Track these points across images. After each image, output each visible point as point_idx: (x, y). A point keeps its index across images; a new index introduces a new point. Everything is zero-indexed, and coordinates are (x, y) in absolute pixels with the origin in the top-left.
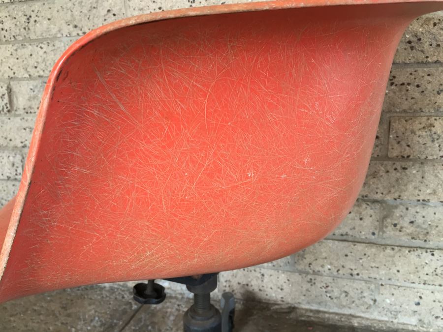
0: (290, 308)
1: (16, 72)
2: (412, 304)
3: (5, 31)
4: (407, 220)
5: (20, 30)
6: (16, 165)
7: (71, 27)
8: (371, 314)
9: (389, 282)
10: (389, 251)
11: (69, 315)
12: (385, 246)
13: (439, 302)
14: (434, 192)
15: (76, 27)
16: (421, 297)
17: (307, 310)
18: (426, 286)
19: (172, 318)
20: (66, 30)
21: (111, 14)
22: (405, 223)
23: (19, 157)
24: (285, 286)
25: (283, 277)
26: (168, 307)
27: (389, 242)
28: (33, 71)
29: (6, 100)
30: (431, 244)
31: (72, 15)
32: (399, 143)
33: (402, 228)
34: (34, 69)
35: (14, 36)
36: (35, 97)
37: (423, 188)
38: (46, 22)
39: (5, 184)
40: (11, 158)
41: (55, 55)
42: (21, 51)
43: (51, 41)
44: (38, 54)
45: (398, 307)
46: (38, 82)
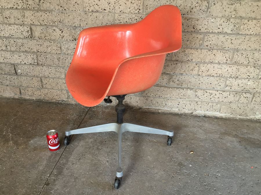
0: (140, 108)
1: (34, 22)
2: (177, 105)
3: (29, 5)
4: (177, 79)
5: (36, 5)
6: (34, 59)
7: (59, 7)
8: (165, 108)
9: (170, 98)
10: (171, 89)
11: (64, 113)
12: (170, 87)
13: (185, 104)
14: (185, 71)
15: (61, 7)
16: (179, 103)
17: (145, 108)
18: (181, 99)
19: (101, 113)
20: (57, 8)
21: (76, 4)
22: (176, 80)
23: (35, 56)
24: (138, 101)
25: (138, 98)
26: (98, 110)
27: (171, 86)
28: (42, 22)
29: (30, 33)
30: (183, 87)
31: (60, 2)
32: (175, 56)
33: (175, 82)
34: (42, 21)
35: (33, 8)
36: (43, 33)
37: (182, 70)
38: (48, 4)
39: (28, 66)
40: (32, 56)
41: (52, 17)
42: (36, 14)
43: (50, 11)
44: (45, 16)
45: (173, 106)
46: (45, 27)
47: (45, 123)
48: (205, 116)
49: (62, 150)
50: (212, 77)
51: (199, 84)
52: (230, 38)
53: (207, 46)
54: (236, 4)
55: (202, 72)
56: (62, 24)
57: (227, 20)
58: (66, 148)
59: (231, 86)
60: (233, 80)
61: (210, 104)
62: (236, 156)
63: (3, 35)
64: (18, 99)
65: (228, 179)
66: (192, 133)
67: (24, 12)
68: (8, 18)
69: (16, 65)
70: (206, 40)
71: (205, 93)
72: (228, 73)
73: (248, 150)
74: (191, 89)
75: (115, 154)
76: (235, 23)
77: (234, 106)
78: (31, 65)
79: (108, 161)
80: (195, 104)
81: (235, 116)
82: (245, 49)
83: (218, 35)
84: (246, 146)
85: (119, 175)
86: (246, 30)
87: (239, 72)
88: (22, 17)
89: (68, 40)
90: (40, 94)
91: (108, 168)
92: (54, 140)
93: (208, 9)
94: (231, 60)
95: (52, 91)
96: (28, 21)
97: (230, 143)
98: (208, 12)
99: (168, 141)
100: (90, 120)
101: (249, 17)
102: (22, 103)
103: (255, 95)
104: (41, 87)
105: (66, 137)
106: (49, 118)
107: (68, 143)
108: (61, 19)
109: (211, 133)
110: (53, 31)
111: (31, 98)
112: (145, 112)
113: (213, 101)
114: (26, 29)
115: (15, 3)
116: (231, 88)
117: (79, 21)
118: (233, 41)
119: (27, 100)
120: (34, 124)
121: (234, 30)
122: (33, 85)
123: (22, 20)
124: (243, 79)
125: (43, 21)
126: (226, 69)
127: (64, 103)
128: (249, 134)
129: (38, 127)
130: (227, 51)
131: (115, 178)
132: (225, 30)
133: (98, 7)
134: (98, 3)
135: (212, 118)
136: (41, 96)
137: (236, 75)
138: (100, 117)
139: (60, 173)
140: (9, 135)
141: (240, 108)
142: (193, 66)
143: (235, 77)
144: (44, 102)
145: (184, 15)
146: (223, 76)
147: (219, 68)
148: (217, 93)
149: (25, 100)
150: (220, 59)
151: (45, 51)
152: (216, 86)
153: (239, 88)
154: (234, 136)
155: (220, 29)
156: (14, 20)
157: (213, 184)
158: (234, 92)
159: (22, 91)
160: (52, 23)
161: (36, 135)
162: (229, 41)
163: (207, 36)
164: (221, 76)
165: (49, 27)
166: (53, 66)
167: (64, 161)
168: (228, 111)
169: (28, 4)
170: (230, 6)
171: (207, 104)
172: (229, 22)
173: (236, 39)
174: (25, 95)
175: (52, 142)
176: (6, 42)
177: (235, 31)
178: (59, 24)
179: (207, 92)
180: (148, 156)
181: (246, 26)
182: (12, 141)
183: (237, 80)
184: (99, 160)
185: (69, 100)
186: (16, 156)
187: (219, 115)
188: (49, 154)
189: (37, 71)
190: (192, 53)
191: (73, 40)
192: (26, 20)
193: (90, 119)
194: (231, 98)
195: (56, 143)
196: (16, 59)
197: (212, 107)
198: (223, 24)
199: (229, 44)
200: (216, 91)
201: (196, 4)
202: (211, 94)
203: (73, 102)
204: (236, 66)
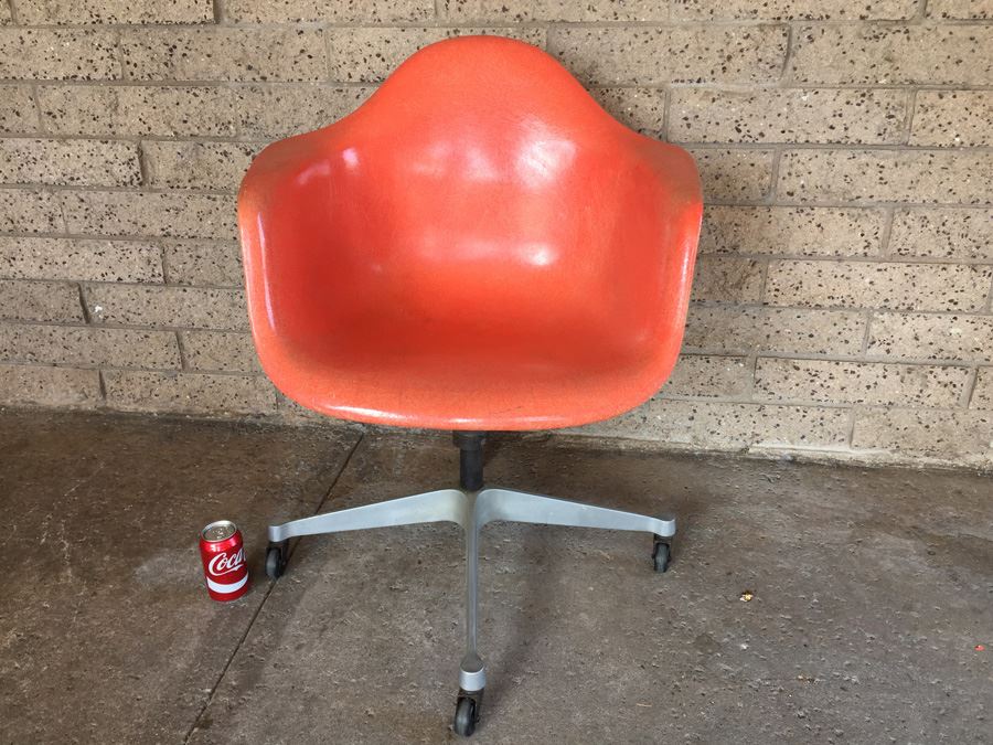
0: (546, 435)
1: (153, 127)
2: (686, 418)
3: (132, 66)
5: (158, 66)
6: (153, 262)
7: (243, 68)
8: (641, 434)
9: (661, 396)
11: (263, 462)
13: (715, 415)
14: (711, 291)
15: (250, 68)
16: (695, 411)
17: (566, 436)
18: (701, 397)
19: (400, 456)
20: (235, 71)
21: (305, 56)
23: (156, 250)
26: (392, 445)
28: (179, 127)
29: (136, 168)
30: (706, 350)
31: (244, 51)
34: (182, 124)
35: (149, 75)
36: (184, 165)
38: (203, 59)
39: (132, 290)
40: (144, 252)
41: (216, 105)
42: (160, 98)
43: (210, 86)
44: (191, 103)
45: (670, 425)
46: (190, 144)
47: (194, 501)
48: (794, 461)
49: (257, 595)
50: (814, 312)
51: (768, 336)
52: (876, 161)
53: (791, 194)
54: (890, 35)
55: (776, 293)
56: (252, 131)
57: (859, 94)
58: (271, 588)
59: (888, 344)
60: (893, 319)
61: (813, 414)
62: (919, 605)
63: (38, 179)
64: (93, 415)
65: (890, 692)
66: (747, 525)
67: (116, 93)
68: (58, 114)
69: (87, 285)
70: (784, 172)
71: (792, 371)
72: (873, 293)
73: (963, 584)
74: (738, 358)
75: (457, 608)
76: (892, 104)
77: (903, 419)
78: (140, 286)
79: (429, 636)
80: (755, 415)
81: (911, 459)
82: (936, 201)
83: (829, 151)
84: (957, 569)
85: (471, 682)
86: (932, 131)
87: (917, 290)
88: (109, 110)
90: (174, 392)
91: (432, 658)
92: (229, 557)
93: (787, 57)
94: (884, 246)
95: (220, 379)
96: (130, 124)
97: (894, 557)
98: (790, 68)
99: (654, 557)
100: (360, 486)
101: (944, 83)
102: (107, 430)
103: (981, 374)
104: (180, 367)
105: (272, 546)
106: (207, 480)
107: (280, 571)
108: (252, 114)
109: (820, 522)
110: (220, 157)
111: (141, 409)
112: (568, 449)
113: (823, 403)
114: (124, 152)
115: (84, 61)
116: (888, 351)
117: (316, 117)
118: (886, 173)
119: (128, 418)
120: (152, 505)
121: (888, 131)
122: (151, 359)
123: (108, 121)
124: (935, 313)
125: (185, 122)
126: (867, 280)
127: (263, 424)
128: (965, 522)
129: (168, 515)
130: (868, 212)
131: (455, 694)
132: (856, 133)
133: (384, 64)
134: (382, 52)
135: (823, 465)
136: (178, 400)
137: (907, 302)
138: (398, 472)
139: (251, 680)
140: (62, 545)
141: (927, 427)
142: (741, 269)
143: (901, 307)
144: (189, 422)
145: (699, 81)
146: (857, 305)
147: (839, 275)
148: (837, 371)
149: (121, 417)
150: (840, 241)
151: (191, 234)
152: (832, 344)
153: (918, 350)
154: (908, 533)
155: (837, 128)
156: (78, 122)
157: (831, 711)
158: (900, 366)
159: (109, 384)
160: (217, 129)
161: (162, 545)
162: (872, 171)
163: (790, 156)
164: (846, 305)
165: (206, 145)
166: (222, 288)
167: (267, 636)
168: (882, 438)
169: (128, 63)
170: (870, 44)
172: (866, 102)
173: (896, 165)
174: (121, 397)
175: (219, 568)
176: (49, 203)
177: (891, 134)
178: (243, 130)
179: (797, 369)
180: (582, 614)
181: (931, 114)
182: (71, 565)
183: (908, 318)
184: (395, 632)
185: (283, 413)
186: (87, 621)
187: (849, 456)
188: (210, 610)
189: (162, 308)
190: (736, 221)
192: (122, 122)
193: (360, 478)
194: (892, 388)
195: (236, 569)
196: (85, 264)
197: (821, 424)
198: (846, 110)
199: (873, 184)
200: (833, 363)
201: (741, 40)
202: (815, 375)
203: (299, 422)
204: (904, 265)
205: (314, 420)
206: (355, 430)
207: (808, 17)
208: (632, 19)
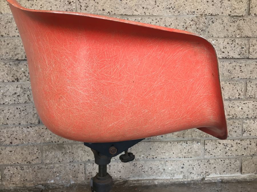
48: (222, 182)
57: (231, 41)
59: (250, 132)
60: (250, 122)
61: (227, 161)
71: (218, 145)
72: (243, 112)
74: (198, 141)
76: (242, 44)
80: (206, 164)
83: (222, 61)
89: (6, 81)
94: (245, 94)
98: (207, 31)
112: (134, 186)
113: (230, 157)
116: (250, 134)
118: (242, 69)
121: (242, 53)
126: (240, 108)
132: (232, 54)
135: (233, 182)
137: (254, 115)
143: (253, 117)
146: (238, 118)
147: (231, 106)
148: (234, 143)
150: (230, 93)
155: (225, 52)
158: (255, 140)
162: (237, 68)
164: (234, 118)
170: (232, 24)
171: (223, 162)
172: (234, 43)
173: (245, 66)
179: (220, 143)
183: (255, 121)
187: (241, 177)
191: (13, 81)
194: (253, 148)
197: (230, 165)
198: (227, 46)
199: (239, 73)
200: (232, 140)
201: (190, 22)
202: (226, 146)
203: (11, 187)
204: (252, 101)
205: (19, 185)
206: (38, 188)
207: (211, 14)
208: (151, 14)
